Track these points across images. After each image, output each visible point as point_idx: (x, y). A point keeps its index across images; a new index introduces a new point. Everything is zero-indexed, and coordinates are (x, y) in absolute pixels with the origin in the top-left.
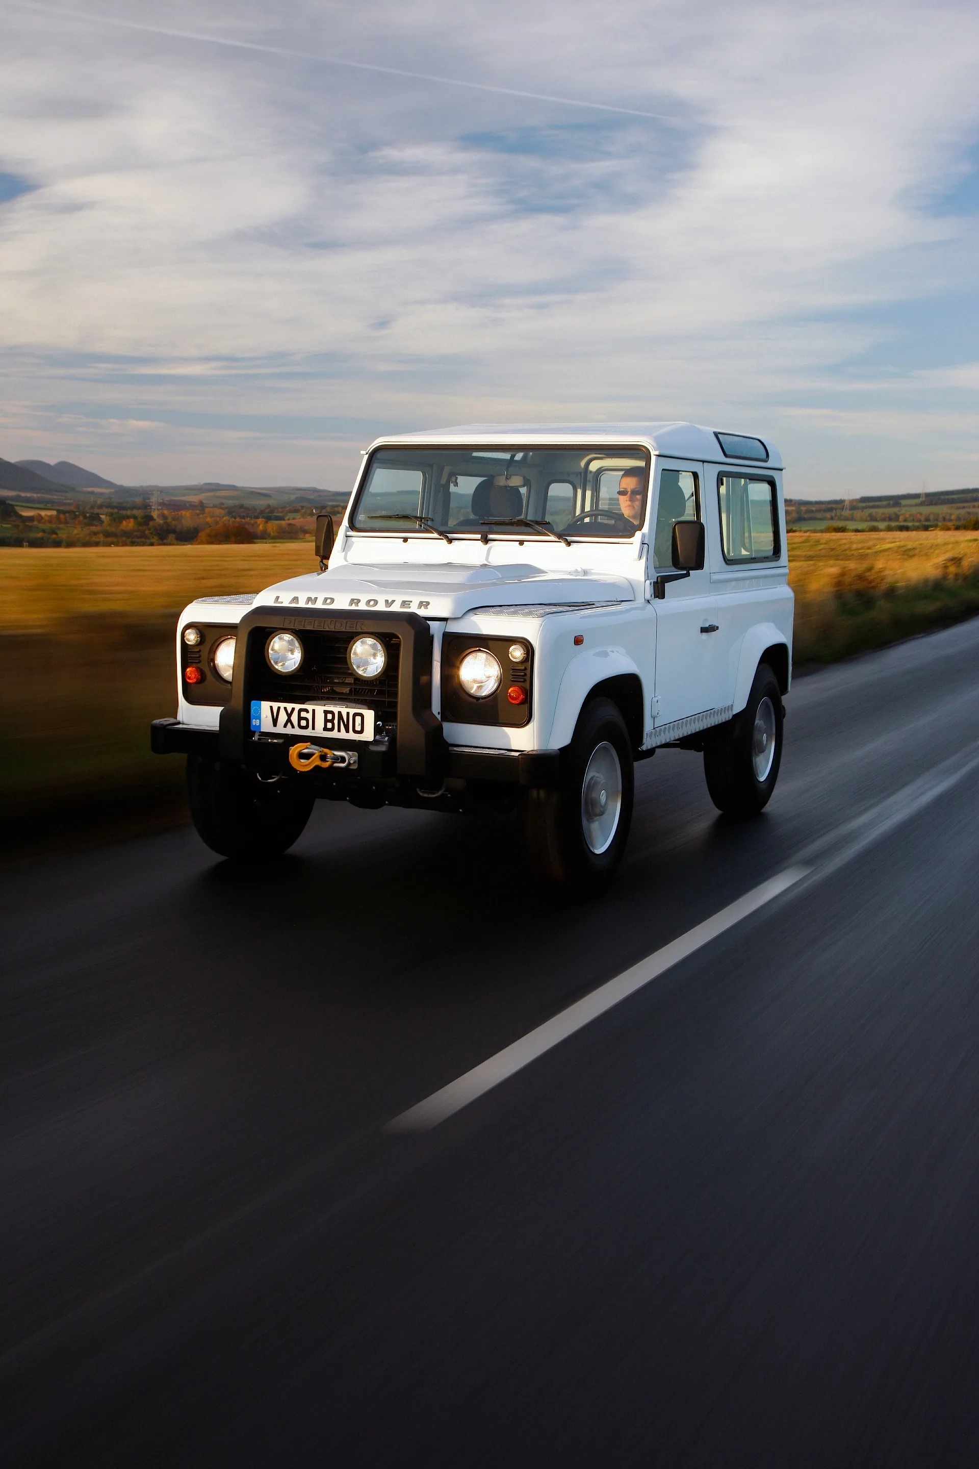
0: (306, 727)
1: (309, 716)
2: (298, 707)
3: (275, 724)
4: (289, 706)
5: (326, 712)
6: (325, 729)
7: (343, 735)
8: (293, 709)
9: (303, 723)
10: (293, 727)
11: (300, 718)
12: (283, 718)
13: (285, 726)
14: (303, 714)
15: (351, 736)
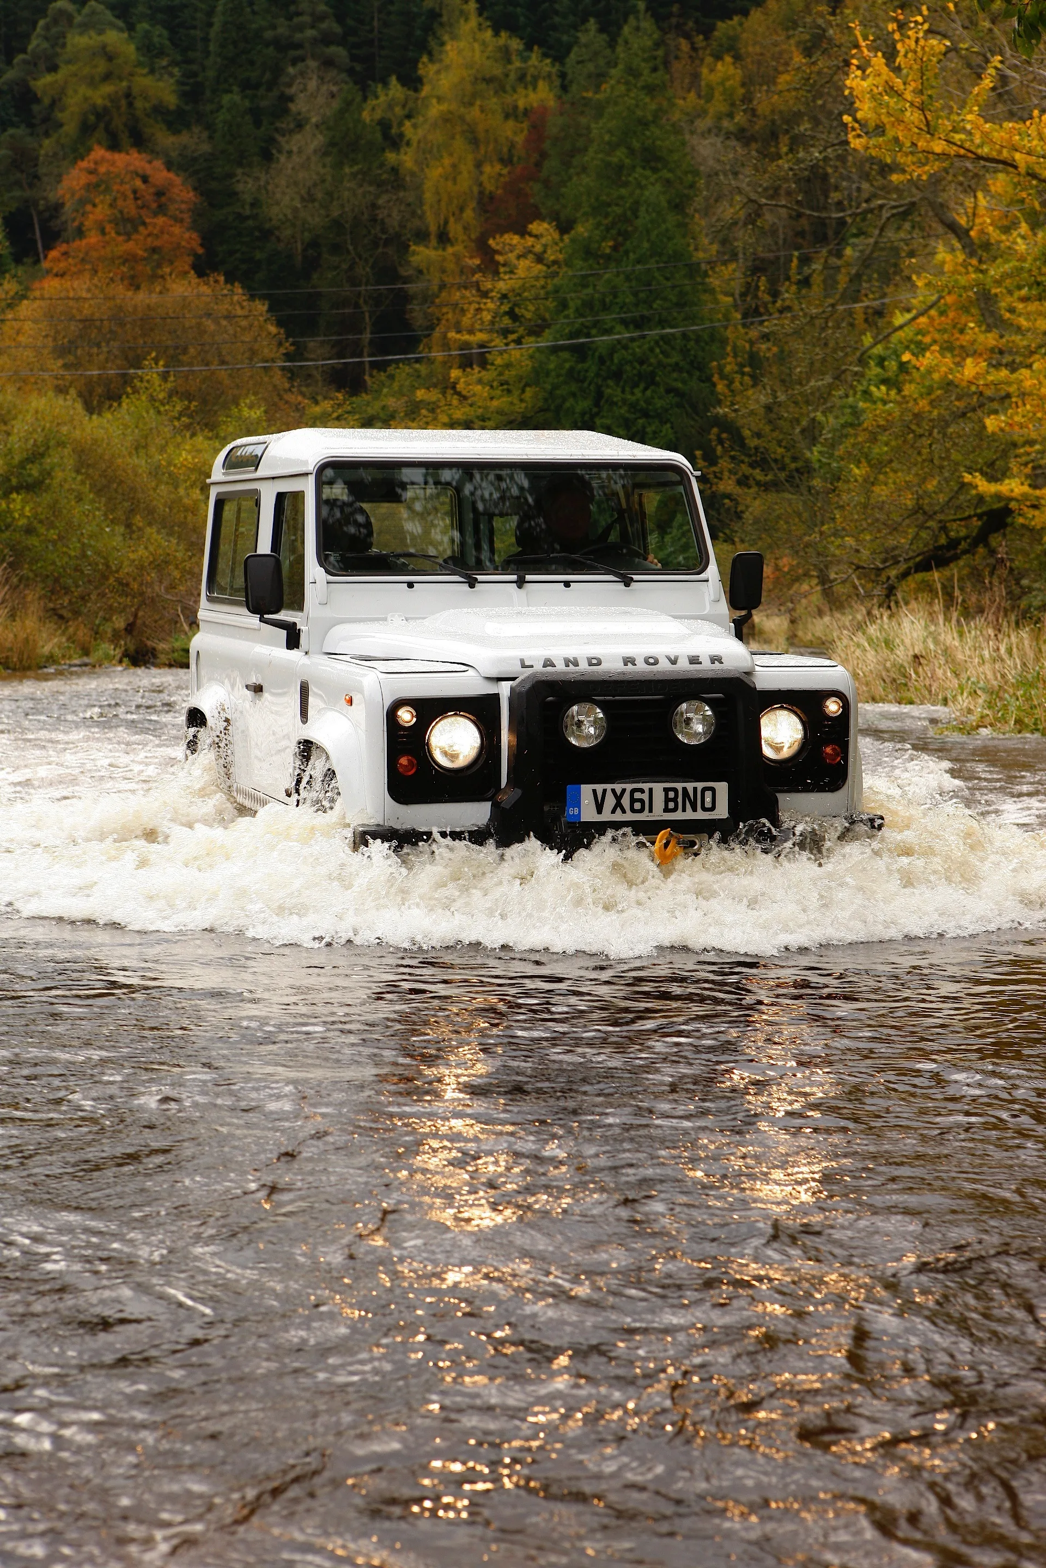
0: (641, 811)
1: (645, 797)
2: (629, 787)
3: (600, 811)
4: (618, 787)
5: (666, 790)
6: (666, 810)
7: (689, 815)
8: (624, 791)
9: (637, 806)
10: (624, 811)
11: (633, 801)
12: (610, 801)
13: (613, 812)
14: (637, 795)
15: (700, 815)
